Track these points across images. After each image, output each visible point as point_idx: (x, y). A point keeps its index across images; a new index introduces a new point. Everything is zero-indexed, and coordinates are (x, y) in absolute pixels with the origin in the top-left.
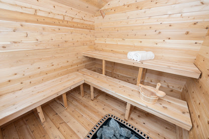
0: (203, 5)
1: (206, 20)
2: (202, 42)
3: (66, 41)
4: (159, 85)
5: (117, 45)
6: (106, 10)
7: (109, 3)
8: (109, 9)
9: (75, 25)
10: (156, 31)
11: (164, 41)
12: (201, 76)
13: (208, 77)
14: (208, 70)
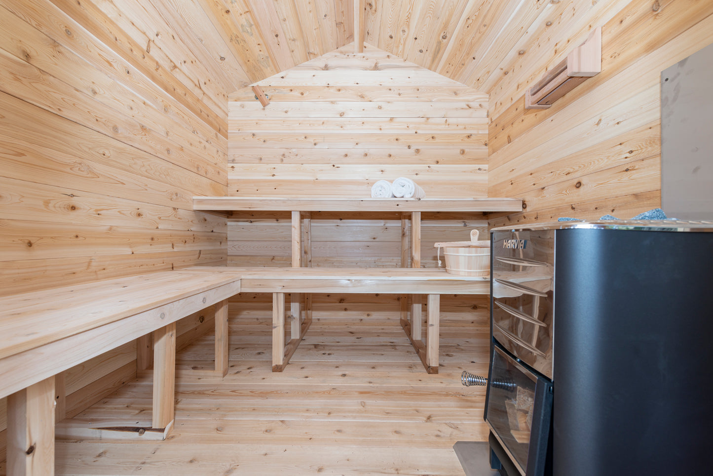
0: (471, 110)
1: (480, 132)
2: (485, 166)
3: (143, 128)
4: (475, 234)
5: (316, 182)
6: (275, 88)
7: (282, 74)
8: (284, 87)
9: (179, 91)
10: (409, 147)
11: (429, 167)
12: (524, 205)
13: (545, 191)
14: (534, 184)
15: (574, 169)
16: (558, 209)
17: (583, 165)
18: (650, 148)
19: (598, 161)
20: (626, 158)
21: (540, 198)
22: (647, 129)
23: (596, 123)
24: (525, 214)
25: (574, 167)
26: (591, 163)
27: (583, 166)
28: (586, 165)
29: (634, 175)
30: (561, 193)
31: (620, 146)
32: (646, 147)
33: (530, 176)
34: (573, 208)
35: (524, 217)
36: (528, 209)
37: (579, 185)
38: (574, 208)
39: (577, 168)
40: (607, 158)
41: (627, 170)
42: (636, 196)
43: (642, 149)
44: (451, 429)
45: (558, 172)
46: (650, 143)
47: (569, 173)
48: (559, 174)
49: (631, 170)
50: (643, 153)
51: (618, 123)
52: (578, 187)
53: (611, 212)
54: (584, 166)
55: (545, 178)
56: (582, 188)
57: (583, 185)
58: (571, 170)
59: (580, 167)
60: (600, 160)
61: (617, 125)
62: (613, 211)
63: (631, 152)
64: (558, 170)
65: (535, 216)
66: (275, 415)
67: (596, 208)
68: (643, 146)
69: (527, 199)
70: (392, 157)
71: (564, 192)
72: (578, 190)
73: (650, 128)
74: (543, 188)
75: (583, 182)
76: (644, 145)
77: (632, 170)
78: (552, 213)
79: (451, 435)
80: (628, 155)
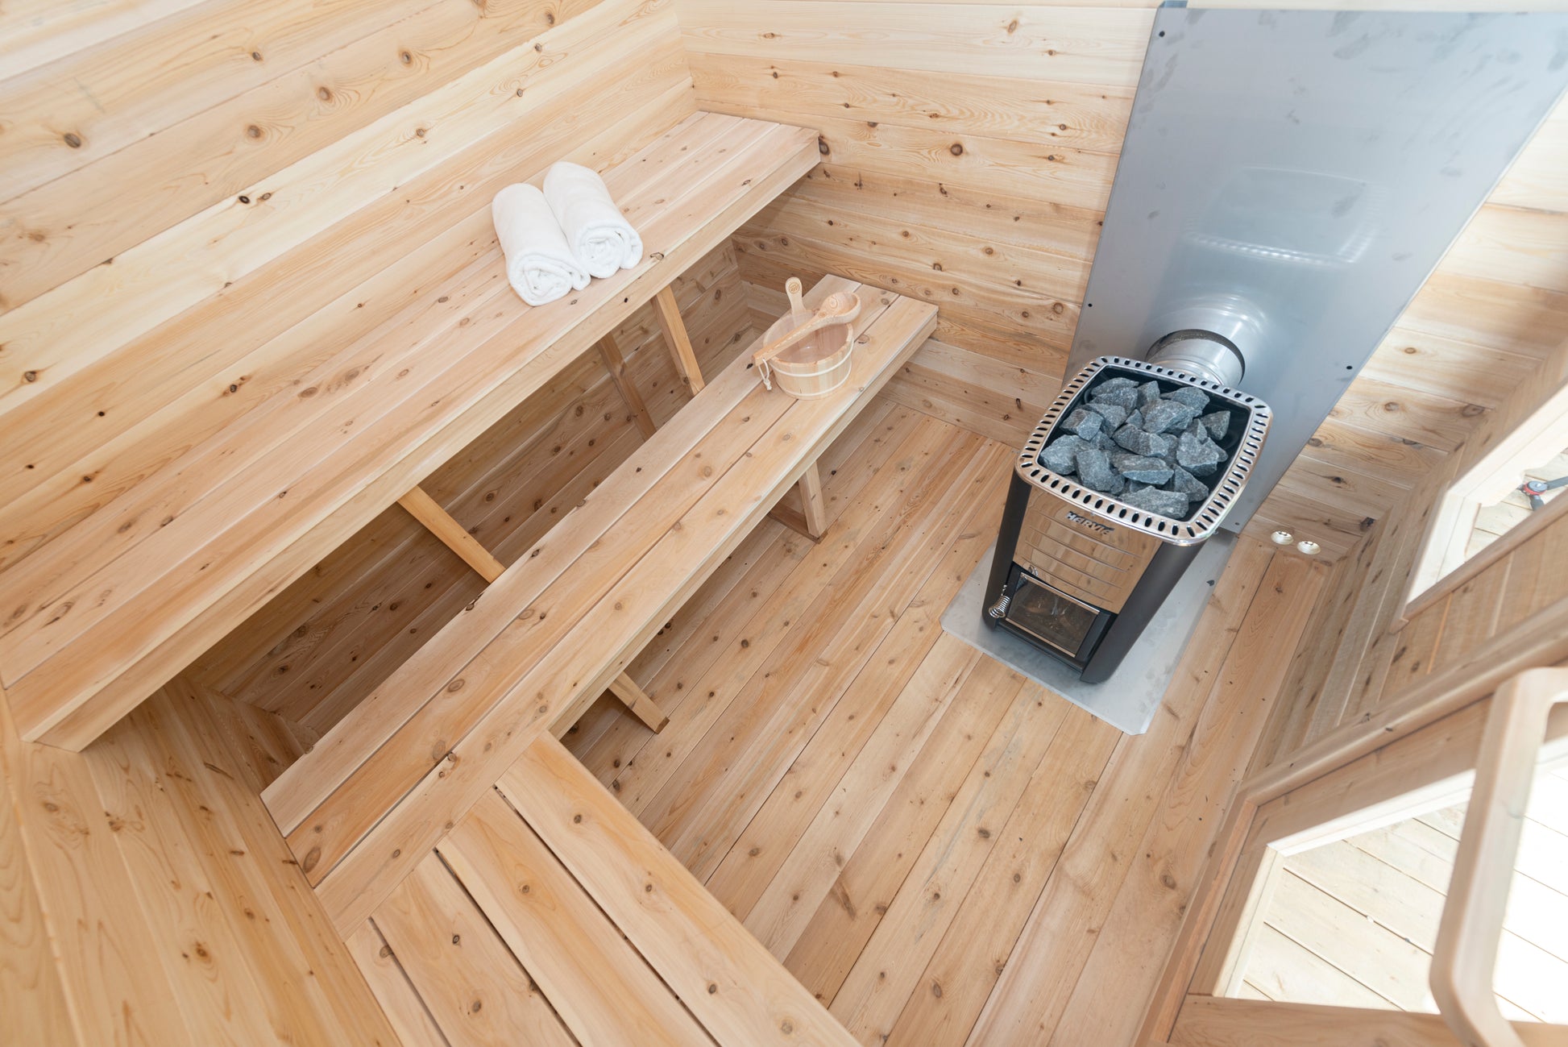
4: (793, 290)
11: (537, 48)
12: (824, 147)
13: (876, 133)
14: (847, 106)
15: (948, 111)
16: (910, 182)
17: (969, 110)
18: (1094, 136)
19: (1001, 117)
20: (1053, 135)
21: (864, 143)
22: (1098, 96)
23: (1007, 24)
24: (827, 167)
25: (950, 108)
26: (986, 114)
27: (969, 113)
28: (976, 114)
29: (1060, 171)
30: (918, 153)
31: (1046, 105)
32: (1089, 131)
33: (833, 78)
34: (943, 192)
35: (825, 172)
36: (834, 158)
37: (957, 150)
38: (945, 193)
39: (955, 112)
40: (1019, 120)
41: (1051, 158)
42: (1057, 207)
43: (1081, 130)
44: (921, 609)
45: (910, 101)
46: (1097, 127)
47: (936, 116)
48: (912, 108)
49: (1057, 161)
50: (1082, 138)
51: (1051, 53)
52: (956, 154)
53: (1013, 221)
54: (972, 114)
55: (875, 101)
56: (963, 158)
57: (967, 153)
58: (943, 112)
59: (962, 112)
60: (1005, 117)
61: (1047, 55)
62: (1017, 219)
63: (1063, 127)
64: (910, 97)
65: (857, 181)
66: (772, 775)
67: (988, 206)
68: (1085, 125)
69: (830, 134)
70: (415, 60)
71: (925, 152)
72: (954, 159)
73: (1104, 97)
74: (874, 125)
75: (967, 147)
76: (1087, 125)
77: (1060, 161)
78: (898, 187)
79: (927, 616)
80: (1057, 131)
